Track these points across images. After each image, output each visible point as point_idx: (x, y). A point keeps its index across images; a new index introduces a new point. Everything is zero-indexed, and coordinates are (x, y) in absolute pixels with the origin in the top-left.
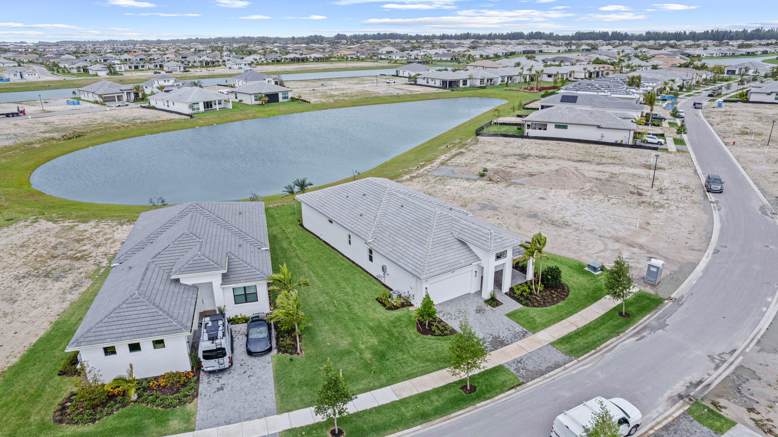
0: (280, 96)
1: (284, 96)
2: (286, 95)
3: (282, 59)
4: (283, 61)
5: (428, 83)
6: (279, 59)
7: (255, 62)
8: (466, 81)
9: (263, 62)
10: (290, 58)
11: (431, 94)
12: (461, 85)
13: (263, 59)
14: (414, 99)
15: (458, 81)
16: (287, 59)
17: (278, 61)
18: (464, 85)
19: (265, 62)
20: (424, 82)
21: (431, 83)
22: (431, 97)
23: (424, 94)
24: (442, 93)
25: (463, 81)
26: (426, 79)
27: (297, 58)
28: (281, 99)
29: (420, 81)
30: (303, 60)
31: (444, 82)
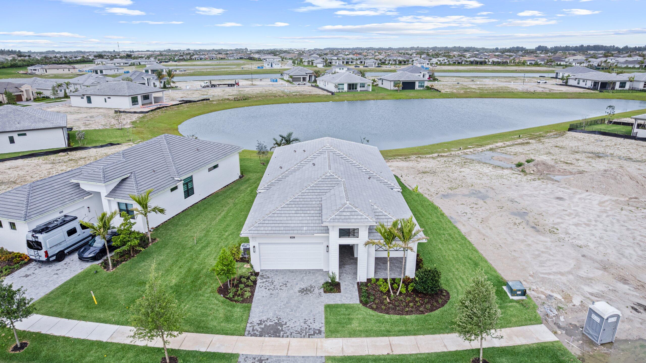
0: (417, 84)
1: (420, 84)
2: (423, 84)
3: (462, 61)
4: (463, 63)
5: (578, 83)
6: (460, 61)
7: (439, 63)
8: (625, 83)
9: (445, 63)
10: (470, 61)
11: (571, 94)
12: (617, 87)
13: (446, 61)
14: (549, 96)
15: (614, 83)
16: (467, 61)
17: (459, 63)
18: (620, 87)
19: (448, 63)
20: (575, 83)
21: (582, 84)
22: (569, 96)
23: (565, 93)
24: (587, 93)
25: (621, 83)
26: (577, 80)
27: (476, 61)
28: (417, 87)
29: (571, 82)
30: (482, 63)
31: (596, 83)
